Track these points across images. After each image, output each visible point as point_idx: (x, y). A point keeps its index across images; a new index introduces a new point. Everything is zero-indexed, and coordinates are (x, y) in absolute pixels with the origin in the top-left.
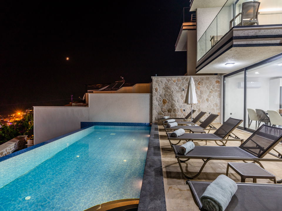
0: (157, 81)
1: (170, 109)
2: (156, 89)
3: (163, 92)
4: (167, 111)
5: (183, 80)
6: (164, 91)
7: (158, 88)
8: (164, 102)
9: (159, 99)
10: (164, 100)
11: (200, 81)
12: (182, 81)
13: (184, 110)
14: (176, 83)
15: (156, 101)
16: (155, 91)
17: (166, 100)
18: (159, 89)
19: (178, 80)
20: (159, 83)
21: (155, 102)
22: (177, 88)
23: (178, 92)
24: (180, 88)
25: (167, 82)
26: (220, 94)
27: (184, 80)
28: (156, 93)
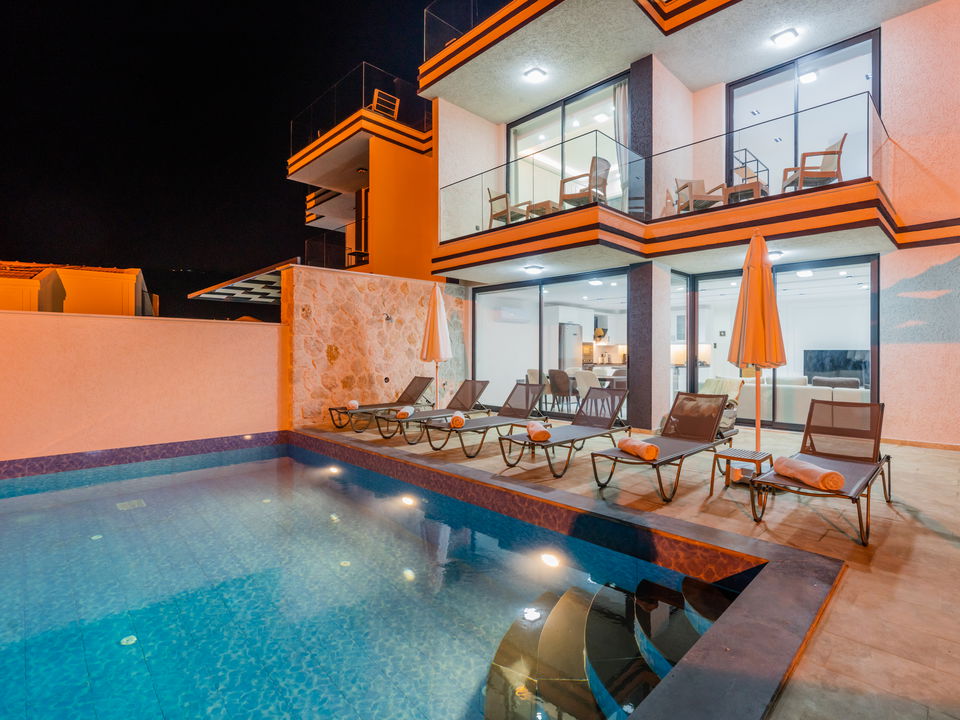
0: (308, 283)
1: (347, 378)
2: (304, 310)
3: (327, 322)
4: (341, 385)
5: (384, 287)
6: (331, 317)
7: (312, 305)
8: (332, 354)
9: (315, 345)
10: (330, 347)
11: (423, 294)
12: (381, 289)
13: (387, 380)
14: (367, 296)
15: (304, 351)
16: (301, 318)
17: (336, 349)
18: (313, 312)
19: (372, 287)
20: (316, 291)
21: (302, 355)
22: (369, 311)
23: (370, 322)
24: (376, 312)
25: (340, 288)
26: (464, 335)
27: (387, 289)
28: (305, 321)
